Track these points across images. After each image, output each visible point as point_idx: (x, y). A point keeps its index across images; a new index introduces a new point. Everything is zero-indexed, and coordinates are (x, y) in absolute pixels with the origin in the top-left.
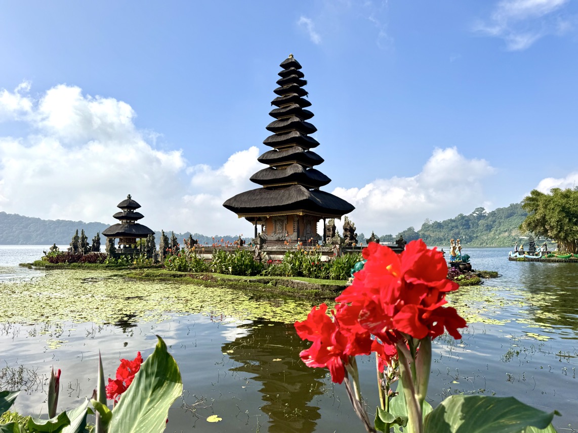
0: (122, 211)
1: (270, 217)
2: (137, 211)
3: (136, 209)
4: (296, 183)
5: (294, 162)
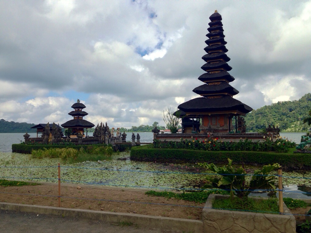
0: (75, 110)
1: (211, 115)
3: (83, 109)
4: (226, 94)
5: (222, 80)
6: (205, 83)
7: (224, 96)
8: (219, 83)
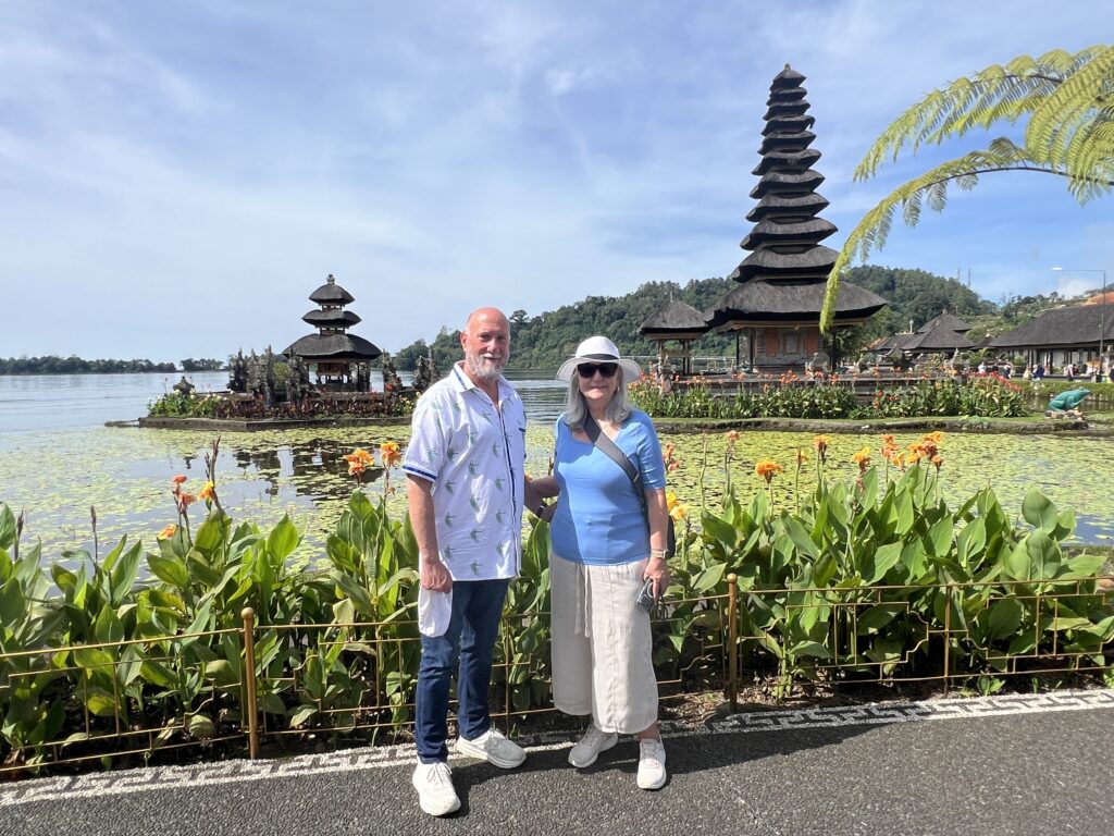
0: (320, 308)
2: (347, 308)
3: (347, 306)
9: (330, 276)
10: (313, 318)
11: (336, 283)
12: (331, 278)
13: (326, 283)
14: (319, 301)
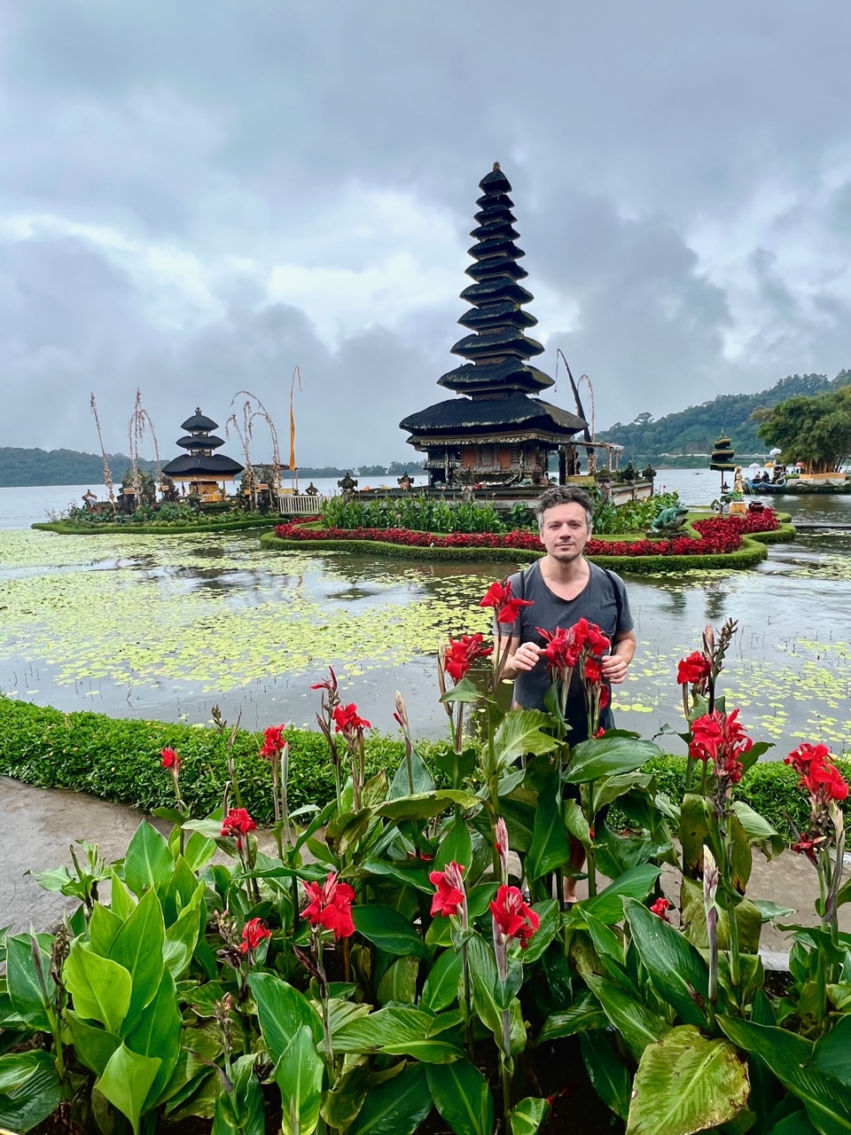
0: (190, 435)
2: (212, 433)
3: (212, 431)
4: (516, 387)
5: (507, 352)
6: (470, 361)
7: (510, 391)
8: (502, 359)
9: (198, 409)
10: (184, 442)
11: (203, 414)
12: (198, 412)
13: (195, 414)
14: (189, 429)
